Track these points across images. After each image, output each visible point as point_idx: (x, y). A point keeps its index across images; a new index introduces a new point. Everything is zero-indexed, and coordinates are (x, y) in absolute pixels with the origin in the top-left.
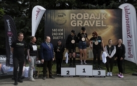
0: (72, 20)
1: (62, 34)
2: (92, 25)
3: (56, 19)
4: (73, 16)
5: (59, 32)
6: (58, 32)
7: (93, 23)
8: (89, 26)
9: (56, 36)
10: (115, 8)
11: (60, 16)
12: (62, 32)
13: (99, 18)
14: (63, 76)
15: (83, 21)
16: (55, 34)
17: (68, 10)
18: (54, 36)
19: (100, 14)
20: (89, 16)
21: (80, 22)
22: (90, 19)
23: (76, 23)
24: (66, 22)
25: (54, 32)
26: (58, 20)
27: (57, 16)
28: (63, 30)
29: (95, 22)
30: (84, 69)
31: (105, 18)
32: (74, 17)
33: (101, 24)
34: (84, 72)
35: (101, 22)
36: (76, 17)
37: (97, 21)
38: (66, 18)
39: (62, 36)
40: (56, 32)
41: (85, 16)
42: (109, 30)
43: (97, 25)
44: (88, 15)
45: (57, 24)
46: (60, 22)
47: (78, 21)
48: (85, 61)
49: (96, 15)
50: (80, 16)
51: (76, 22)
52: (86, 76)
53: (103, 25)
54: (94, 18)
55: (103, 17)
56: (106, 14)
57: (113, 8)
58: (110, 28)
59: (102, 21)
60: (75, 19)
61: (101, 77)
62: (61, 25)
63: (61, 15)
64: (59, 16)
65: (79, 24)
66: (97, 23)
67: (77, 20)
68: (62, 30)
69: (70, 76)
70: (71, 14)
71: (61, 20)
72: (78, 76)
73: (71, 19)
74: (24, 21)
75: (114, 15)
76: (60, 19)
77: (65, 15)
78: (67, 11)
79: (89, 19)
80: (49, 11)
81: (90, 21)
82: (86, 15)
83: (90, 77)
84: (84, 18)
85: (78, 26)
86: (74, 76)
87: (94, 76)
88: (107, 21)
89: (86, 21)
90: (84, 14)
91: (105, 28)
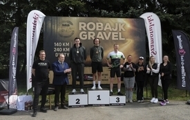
0: (81, 31)
2: (107, 38)
3: (59, 29)
4: (83, 25)
5: (64, 47)
6: (62, 47)
7: (109, 35)
8: (103, 39)
9: (59, 52)
10: (135, 16)
11: (66, 25)
12: (68, 47)
13: (116, 30)
14: (71, 107)
16: (58, 50)
17: (75, 18)
18: (57, 52)
19: (117, 24)
20: (104, 27)
21: (92, 34)
22: (105, 30)
23: (86, 36)
24: (73, 34)
25: (57, 47)
26: (62, 31)
27: (61, 26)
28: (70, 44)
29: (111, 34)
30: (99, 96)
31: (124, 30)
32: (84, 27)
33: (118, 37)
34: (99, 99)
35: (118, 35)
36: (86, 28)
37: (113, 33)
38: (73, 28)
39: (68, 52)
40: (59, 47)
41: (98, 26)
42: (128, 45)
43: (113, 39)
44: (102, 25)
45: (61, 36)
46: (65, 34)
47: (89, 33)
49: (113, 25)
50: (91, 26)
51: (87, 34)
52: (101, 105)
53: (121, 39)
54: (110, 28)
55: (121, 27)
56: (125, 24)
57: (131, 16)
58: (130, 42)
59: (120, 33)
60: (85, 29)
61: (120, 105)
62: (66, 37)
63: (67, 24)
64: (63, 25)
65: (91, 36)
66: (113, 36)
67: (87, 31)
68: (68, 44)
69: (80, 106)
70: (80, 24)
71: (67, 30)
72: (91, 105)
73: (80, 29)
74: (10, 31)
75: (134, 26)
76: (65, 29)
77: (72, 24)
78: (74, 20)
79: (103, 31)
80: (50, 18)
81: (104, 33)
82: (100, 25)
83: (106, 105)
84: (98, 29)
85: (89, 38)
86: (86, 106)
87: (111, 105)
88: (126, 34)
89: (100, 33)
90: (97, 24)
91: (123, 42)
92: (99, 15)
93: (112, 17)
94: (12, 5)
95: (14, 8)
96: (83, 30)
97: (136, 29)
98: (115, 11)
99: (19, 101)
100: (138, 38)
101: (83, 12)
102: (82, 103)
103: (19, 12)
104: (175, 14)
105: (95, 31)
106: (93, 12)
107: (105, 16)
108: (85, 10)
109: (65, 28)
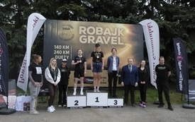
0: (81, 35)
1: (68, 52)
2: (106, 43)
3: (60, 32)
4: (83, 29)
5: (64, 50)
6: (62, 50)
7: (108, 39)
8: (102, 43)
9: (59, 55)
11: (66, 29)
12: (67, 50)
13: (115, 34)
14: (69, 108)
15: (96, 36)
16: (58, 52)
17: (76, 22)
18: (57, 54)
19: (116, 30)
20: (104, 31)
21: (91, 38)
23: (86, 39)
24: (73, 37)
25: (57, 50)
26: (62, 34)
27: (62, 29)
28: (70, 47)
29: (111, 39)
30: (97, 98)
31: (122, 35)
32: (84, 31)
33: (117, 42)
34: (97, 101)
35: (117, 39)
36: (86, 32)
37: (113, 38)
39: (67, 55)
40: (59, 50)
41: (98, 31)
42: (127, 49)
43: (112, 43)
44: (102, 29)
45: (62, 39)
46: (65, 37)
47: (89, 37)
48: (98, 88)
49: (112, 30)
50: (91, 31)
51: (87, 38)
52: (99, 107)
53: (119, 43)
54: (109, 33)
55: (120, 32)
56: (124, 29)
57: (131, 22)
58: (128, 47)
59: (119, 38)
60: (85, 33)
61: (117, 107)
62: (66, 40)
63: (67, 27)
64: (64, 29)
65: (91, 40)
66: (113, 40)
67: (87, 35)
68: (68, 47)
69: (79, 107)
70: (81, 28)
71: (67, 34)
72: (90, 107)
73: (80, 33)
74: (10, 32)
75: (133, 31)
77: (72, 28)
78: (75, 23)
79: (103, 35)
80: (51, 21)
81: (104, 37)
82: (99, 29)
83: (104, 107)
84: (97, 34)
85: (89, 42)
86: (84, 107)
87: (109, 107)
88: (125, 39)
89: (99, 37)
90: (97, 28)
91: (122, 46)
92: (99, 20)
93: (111, 22)
94: (12, 7)
95: (13, 10)
96: (83, 34)
97: (134, 35)
98: (115, 17)
99: (18, 101)
100: (136, 44)
101: (83, 16)
102: (80, 105)
103: (19, 15)
104: (172, 21)
105: (95, 35)
106: (92, 16)
107: (105, 21)
108: (85, 14)
109: (66, 32)
